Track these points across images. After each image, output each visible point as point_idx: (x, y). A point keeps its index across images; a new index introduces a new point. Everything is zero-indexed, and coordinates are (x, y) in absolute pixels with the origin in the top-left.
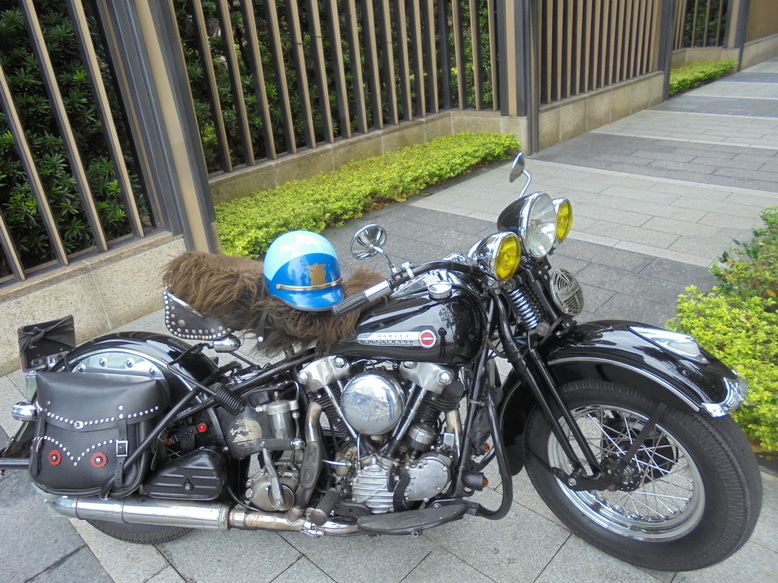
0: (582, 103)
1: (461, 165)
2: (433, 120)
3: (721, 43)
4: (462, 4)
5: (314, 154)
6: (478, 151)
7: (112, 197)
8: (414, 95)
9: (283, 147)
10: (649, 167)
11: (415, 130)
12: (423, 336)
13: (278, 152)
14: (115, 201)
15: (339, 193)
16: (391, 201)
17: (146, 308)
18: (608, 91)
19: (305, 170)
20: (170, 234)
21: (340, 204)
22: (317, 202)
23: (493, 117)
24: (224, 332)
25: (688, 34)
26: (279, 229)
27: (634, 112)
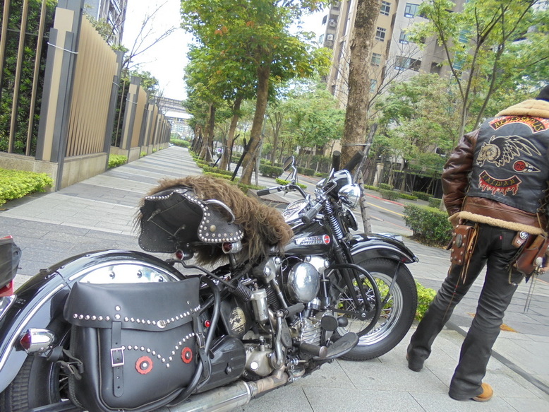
12: (325, 238)
23: (26, 159)
24: (240, 236)
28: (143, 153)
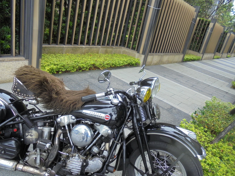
0: (160, 56)
1: (122, 64)
2: (117, 48)
3: (198, 52)
4: (135, 17)
5: (78, 47)
6: (128, 61)
7: (7, 40)
8: (113, 39)
9: (69, 42)
10: (175, 80)
11: (111, 49)
12: (106, 116)
13: (67, 43)
14: (8, 42)
15: (83, 61)
16: (98, 68)
17: (8, 81)
18: (168, 55)
19: (74, 51)
20: (24, 58)
21: (83, 65)
22: (75, 62)
23: (135, 52)
24: (34, 98)
25: (191, 46)
26: (61, 67)
27: (173, 63)
28: (215, 57)
